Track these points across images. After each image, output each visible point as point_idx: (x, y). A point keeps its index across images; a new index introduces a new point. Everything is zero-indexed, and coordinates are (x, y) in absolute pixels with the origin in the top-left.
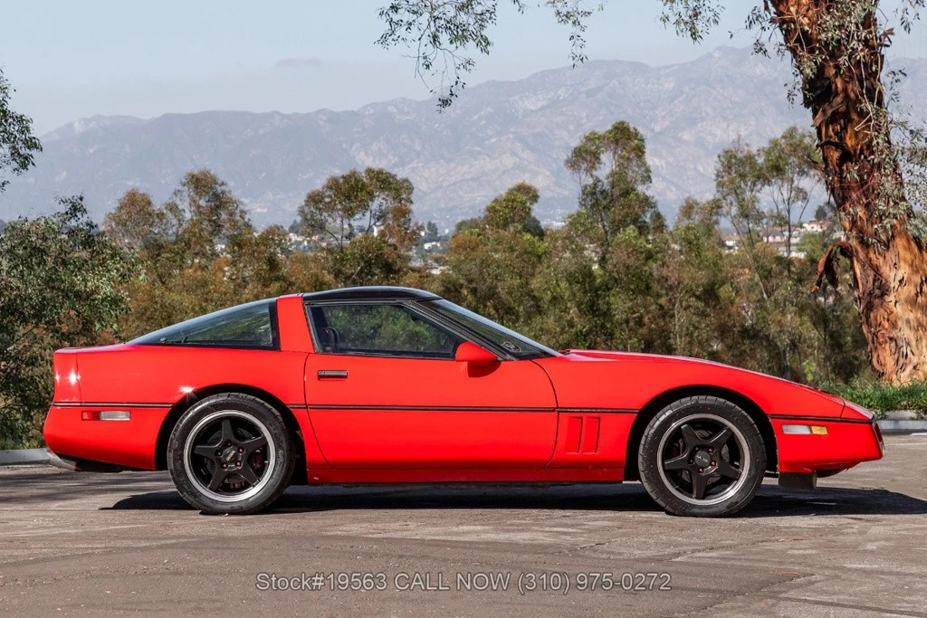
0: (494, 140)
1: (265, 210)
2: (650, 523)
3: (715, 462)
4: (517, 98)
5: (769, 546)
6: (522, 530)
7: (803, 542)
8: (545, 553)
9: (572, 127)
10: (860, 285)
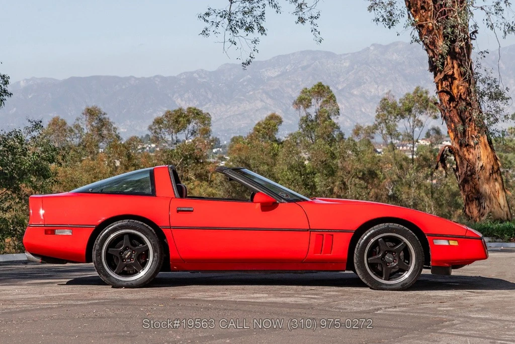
0: (251, 93)
1: (126, 130)
2: (360, 293)
3: (396, 260)
4: (264, 70)
5: (425, 306)
6: (290, 297)
7: (445, 303)
8: (304, 309)
9: (293, 87)
10: (460, 170)
